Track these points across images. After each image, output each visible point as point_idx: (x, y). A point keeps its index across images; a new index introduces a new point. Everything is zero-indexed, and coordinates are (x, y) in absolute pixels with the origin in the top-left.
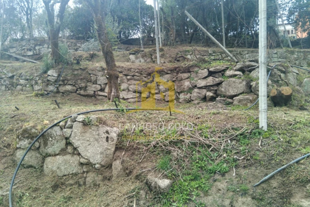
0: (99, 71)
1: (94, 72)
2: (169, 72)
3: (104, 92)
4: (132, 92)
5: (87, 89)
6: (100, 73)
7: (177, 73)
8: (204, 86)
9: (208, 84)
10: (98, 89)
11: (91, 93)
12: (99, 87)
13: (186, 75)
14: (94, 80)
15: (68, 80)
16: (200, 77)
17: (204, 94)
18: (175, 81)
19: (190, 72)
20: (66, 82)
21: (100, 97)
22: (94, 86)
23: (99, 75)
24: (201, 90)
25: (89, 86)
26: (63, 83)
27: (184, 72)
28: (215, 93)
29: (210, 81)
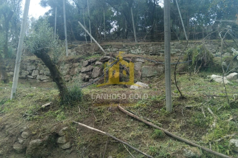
0: (28, 62)
1: (25, 63)
2: (68, 62)
3: (31, 76)
4: (45, 76)
5: (22, 74)
6: (29, 63)
7: (73, 63)
8: (85, 71)
9: (87, 70)
10: (28, 74)
11: (24, 77)
12: (28, 73)
13: (77, 64)
14: (25, 68)
15: (11, 69)
16: (84, 66)
17: (84, 76)
18: (71, 68)
19: (79, 62)
20: (10, 69)
21: (30, 79)
22: (25, 72)
23: (28, 65)
24: (83, 74)
25: (23, 72)
26: (8, 70)
27: (76, 62)
28: (90, 76)
29: (89, 68)
